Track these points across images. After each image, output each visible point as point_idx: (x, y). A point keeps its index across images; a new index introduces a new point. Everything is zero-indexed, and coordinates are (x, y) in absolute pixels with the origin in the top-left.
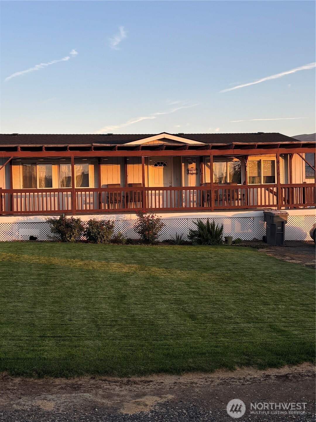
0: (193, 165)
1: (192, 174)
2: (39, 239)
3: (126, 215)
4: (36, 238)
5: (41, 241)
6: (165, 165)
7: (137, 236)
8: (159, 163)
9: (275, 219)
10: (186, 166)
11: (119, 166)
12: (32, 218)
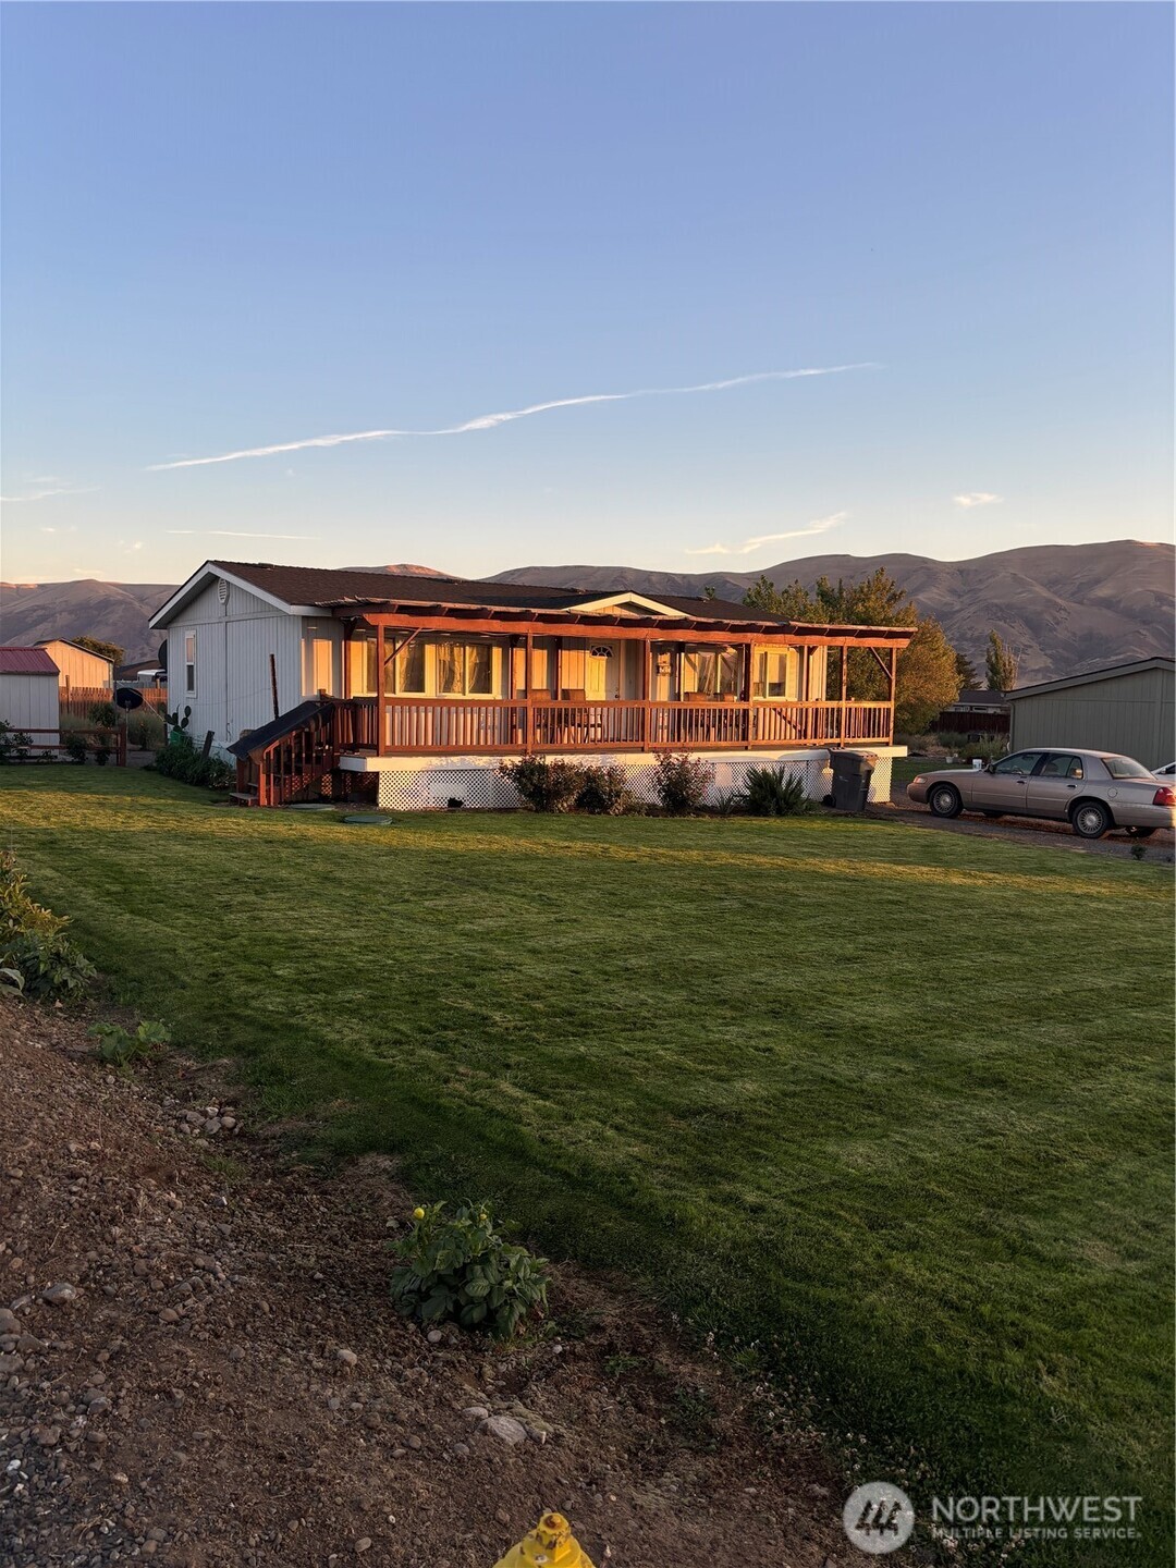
0: (665, 658)
1: (664, 674)
2: (467, 804)
3: (619, 756)
4: (461, 803)
5: (477, 811)
6: (609, 655)
7: (654, 798)
8: (599, 650)
9: (862, 764)
10: (655, 658)
11: (545, 652)
12: (456, 760)
